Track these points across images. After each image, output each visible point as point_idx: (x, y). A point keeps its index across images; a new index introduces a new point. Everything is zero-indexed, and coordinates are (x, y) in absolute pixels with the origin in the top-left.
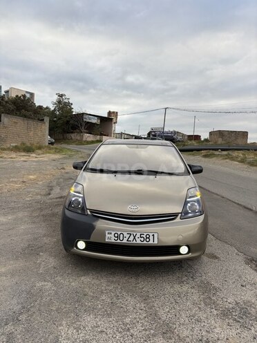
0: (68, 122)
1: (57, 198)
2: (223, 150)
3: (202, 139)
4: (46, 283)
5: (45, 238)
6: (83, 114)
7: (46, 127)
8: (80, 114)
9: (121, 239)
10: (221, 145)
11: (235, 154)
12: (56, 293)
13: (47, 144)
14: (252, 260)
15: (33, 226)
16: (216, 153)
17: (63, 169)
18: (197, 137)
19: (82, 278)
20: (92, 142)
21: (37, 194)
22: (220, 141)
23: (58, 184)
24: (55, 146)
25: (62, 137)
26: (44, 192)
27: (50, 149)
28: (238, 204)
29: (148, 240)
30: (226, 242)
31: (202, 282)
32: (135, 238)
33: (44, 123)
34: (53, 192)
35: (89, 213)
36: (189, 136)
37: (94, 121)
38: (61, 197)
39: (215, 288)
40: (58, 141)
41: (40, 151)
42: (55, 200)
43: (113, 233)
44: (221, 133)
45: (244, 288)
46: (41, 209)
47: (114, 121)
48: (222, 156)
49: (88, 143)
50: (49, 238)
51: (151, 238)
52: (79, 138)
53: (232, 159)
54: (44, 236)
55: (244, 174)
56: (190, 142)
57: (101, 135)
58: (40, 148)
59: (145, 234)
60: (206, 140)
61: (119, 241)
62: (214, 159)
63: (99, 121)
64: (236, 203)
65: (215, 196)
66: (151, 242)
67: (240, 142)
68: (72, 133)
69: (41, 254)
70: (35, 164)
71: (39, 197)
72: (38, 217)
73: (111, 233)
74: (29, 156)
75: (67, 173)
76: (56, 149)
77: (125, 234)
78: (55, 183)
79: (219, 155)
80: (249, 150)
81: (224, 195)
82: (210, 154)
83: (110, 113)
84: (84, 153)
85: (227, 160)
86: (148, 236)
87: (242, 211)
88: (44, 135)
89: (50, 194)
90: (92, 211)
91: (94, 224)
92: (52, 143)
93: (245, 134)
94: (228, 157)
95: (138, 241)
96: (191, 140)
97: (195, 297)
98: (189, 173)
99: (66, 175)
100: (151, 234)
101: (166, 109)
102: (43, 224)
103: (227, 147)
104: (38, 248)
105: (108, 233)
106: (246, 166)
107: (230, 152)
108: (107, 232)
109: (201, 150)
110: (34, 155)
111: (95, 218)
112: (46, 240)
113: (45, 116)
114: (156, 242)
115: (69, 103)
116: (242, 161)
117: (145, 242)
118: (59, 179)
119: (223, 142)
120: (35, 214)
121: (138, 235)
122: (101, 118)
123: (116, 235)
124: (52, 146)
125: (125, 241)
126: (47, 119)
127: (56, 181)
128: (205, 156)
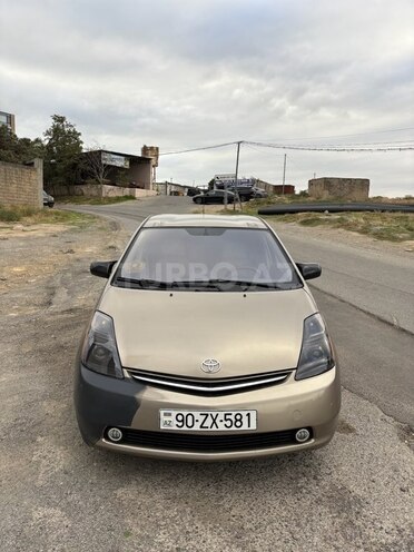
0: (74, 166)
1: (63, 312)
2: (331, 211)
3: (297, 192)
4: (51, 511)
5: (45, 404)
6: (100, 152)
7: (38, 176)
8: (95, 152)
9: (190, 424)
10: (327, 202)
11: (351, 218)
12: (73, 534)
13: (42, 206)
14: (409, 430)
15: (23, 375)
16: (322, 217)
17: (71, 251)
18: (289, 189)
19: (119, 492)
20: (118, 199)
21: (29, 304)
22: (326, 195)
23: (64, 283)
24: (55, 208)
25: (66, 192)
26: (40, 299)
27: (47, 214)
28: (369, 313)
29: (238, 424)
30: (361, 395)
31: (332, 485)
32: (214, 422)
33: (35, 170)
34: (55, 299)
35: (127, 375)
36: (276, 187)
37: (120, 163)
38: (71, 311)
39: (358, 500)
40: (59, 198)
41: (29, 220)
42: (59, 316)
43: (174, 413)
44: (327, 182)
45: (406, 495)
46: (36, 337)
47: (153, 162)
48: (331, 222)
49: (111, 200)
50: (54, 403)
51: (245, 420)
52: (94, 192)
53: (349, 227)
54: (44, 397)
55: (371, 254)
56: (278, 198)
57: (132, 186)
58: (29, 214)
59: (234, 413)
60: (303, 194)
61: (185, 428)
62: (319, 227)
63: (128, 163)
64: (364, 312)
65: (329, 298)
66: (245, 427)
67: (357, 196)
68: (83, 184)
69: (39, 439)
70: (21, 244)
71: (32, 310)
72: (31, 353)
73: (170, 415)
74: (11, 228)
75: (78, 260)
76: (57, 214)
77: (197, 415)
78: (57, 282)
79: (326, 220)
80: (372, 211)
81: (342, 296)
82: (313, 220)
83: (145, 149)
84: (105, 220)
85: (341, 230)
86: (238, 417)
87: (377, 327)
88: (35, 191)
89: (50, 303)
90: (134, 372)
91: (138, 396)
92: (50, 204)
93: (365, 184)
94: (342, 224)
95: (222, 427)
96: (279, 194)
97: (326, 524)
98: (301, 282)
99: (76, 265)
100: (244, 414)
101: (239, 143)
102: (42, 370)
103: (338, 207)
104: (33, 427)
105: (165, 414)
106: (370, 240)
107: (345, 216)
108: (162, 412)
109: (298, 211)
110: (19, 226)
111: (139, 385)
112: (48, 407)
113: (35, 156)
114: (253, 426)
115: (75, 132)
116: (365, 231)
117: (234, 428)
118: (65, 272)
119: (331, 197)
120: (27, 349)
121: (221, 416)
122: (132, 159)
123: (180, 418)
124: (50, 210)
125: (197, 427)
126: (39, 163)
127: (60, 276)
128: (305, 223)
